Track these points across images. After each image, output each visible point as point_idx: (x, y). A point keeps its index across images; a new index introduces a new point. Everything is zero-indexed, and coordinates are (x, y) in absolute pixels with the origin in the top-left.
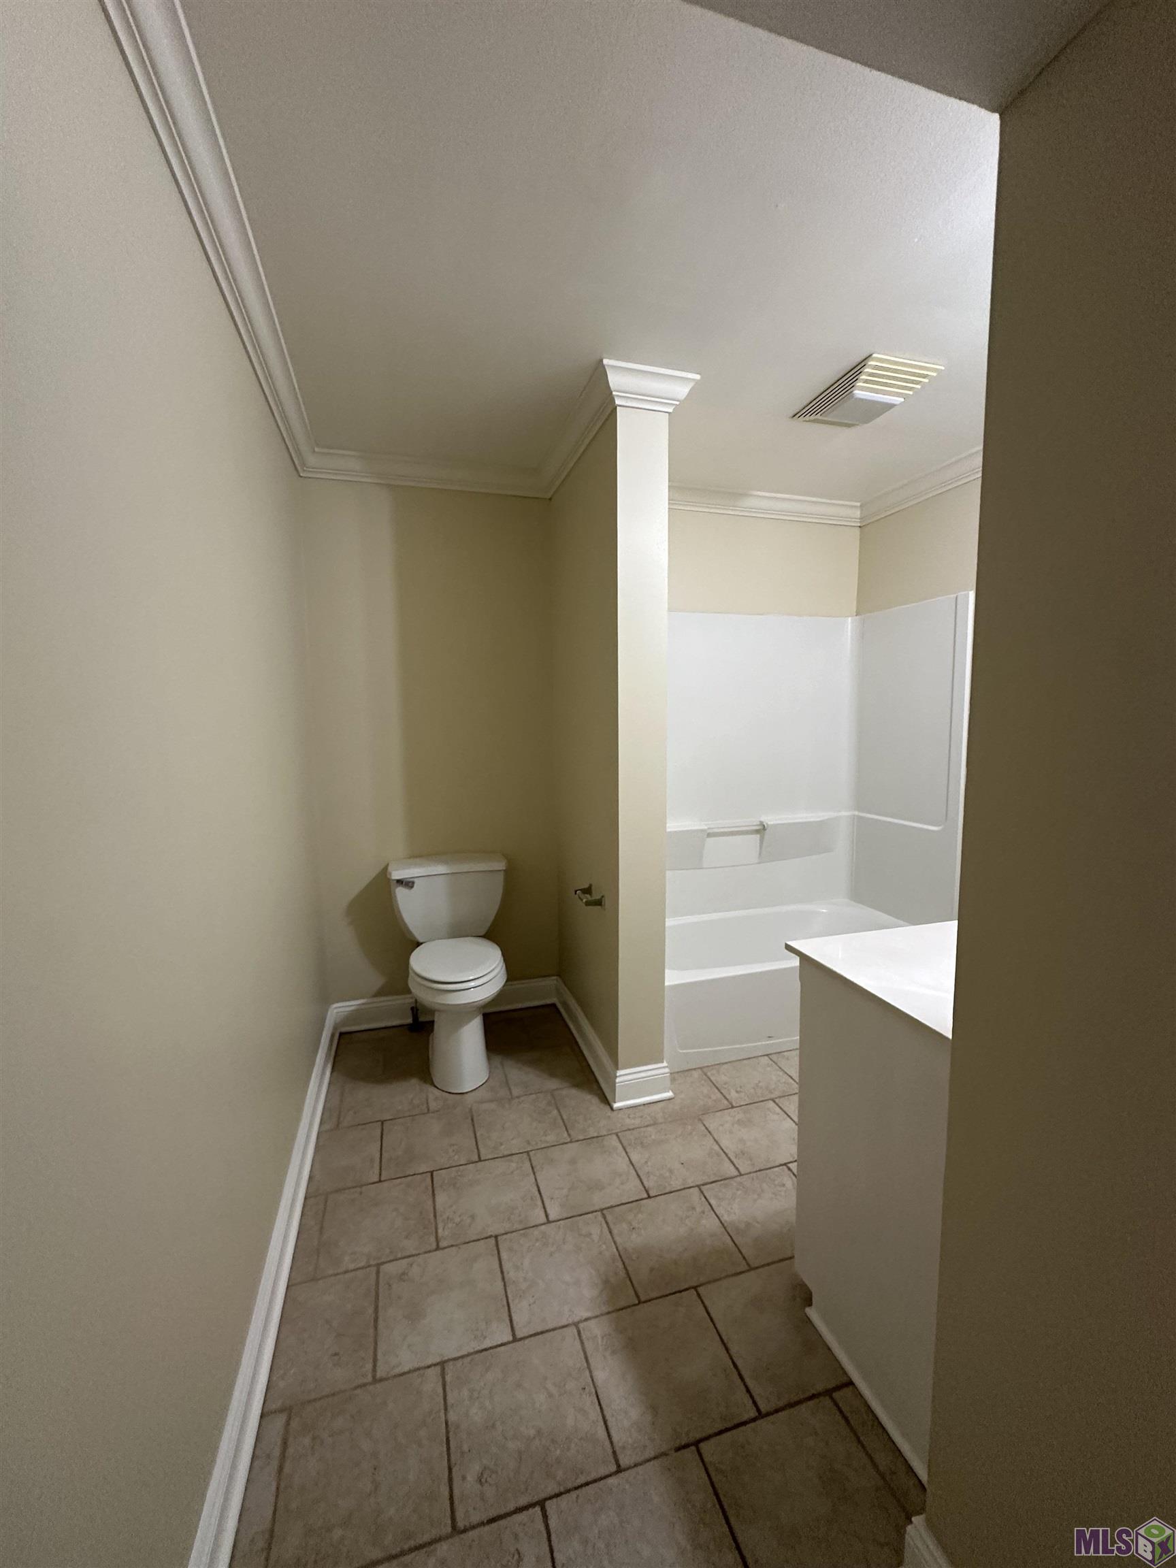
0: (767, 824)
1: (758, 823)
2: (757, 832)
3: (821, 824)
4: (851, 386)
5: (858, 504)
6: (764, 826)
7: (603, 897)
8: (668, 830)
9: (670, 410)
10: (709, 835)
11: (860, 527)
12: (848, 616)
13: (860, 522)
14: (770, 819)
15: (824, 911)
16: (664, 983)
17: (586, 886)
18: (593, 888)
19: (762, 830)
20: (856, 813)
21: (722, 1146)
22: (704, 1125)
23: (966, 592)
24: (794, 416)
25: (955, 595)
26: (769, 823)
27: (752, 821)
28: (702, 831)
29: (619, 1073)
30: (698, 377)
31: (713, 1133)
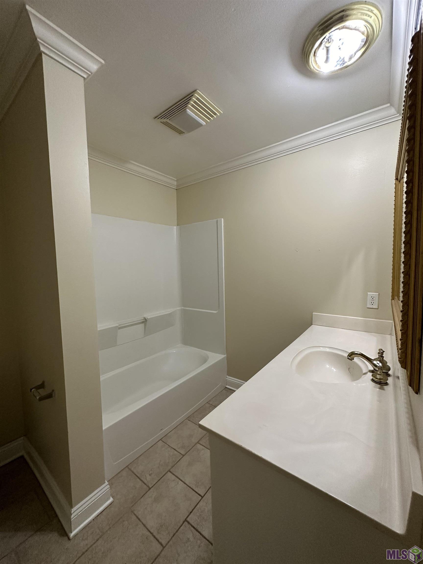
0: (147, 318)
1: (143, 318)
2: (143, 322)
3: (170, 315)
4: (186, 106)
5: (176, 179)
6: (146, 319)
7: (53, 391)
8: (98, 329)
9: (85, 76)
10: (119, 328)
11: (176, 189)
12: (175, 226)
13: (176, 187)
14: (148, 316)
15: (174, 352)
16: (102, 427)
17: (40, 383)
18: (46, 384)
19: (145, 321)
20: (183, 308)
21: (148, 527)
22: (135, 515)
23: (221, 219)
24: (156, 117)
25: (217, 220)
26: (148, 318)
27: (140, 318)
28: (117, 327)
29: (73, 510)
30: (103, 62)
31: (141, 519)
